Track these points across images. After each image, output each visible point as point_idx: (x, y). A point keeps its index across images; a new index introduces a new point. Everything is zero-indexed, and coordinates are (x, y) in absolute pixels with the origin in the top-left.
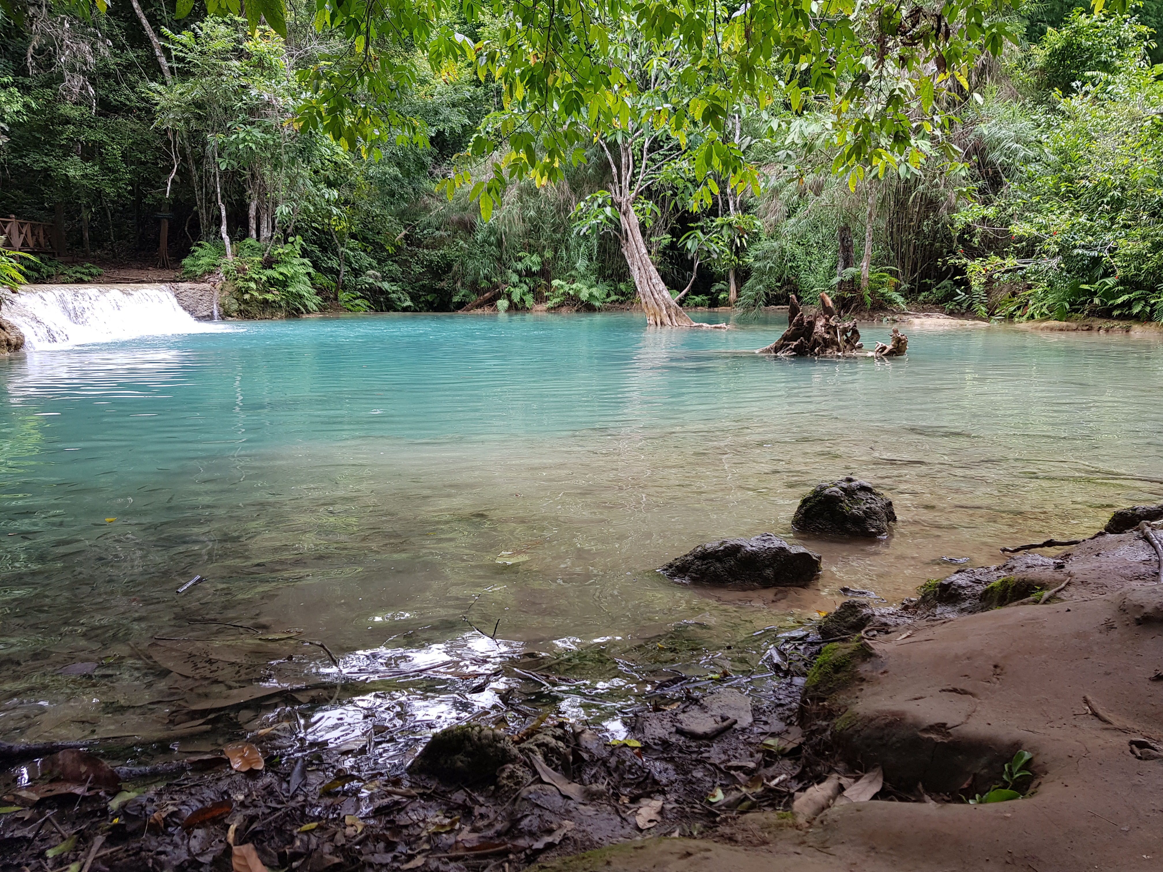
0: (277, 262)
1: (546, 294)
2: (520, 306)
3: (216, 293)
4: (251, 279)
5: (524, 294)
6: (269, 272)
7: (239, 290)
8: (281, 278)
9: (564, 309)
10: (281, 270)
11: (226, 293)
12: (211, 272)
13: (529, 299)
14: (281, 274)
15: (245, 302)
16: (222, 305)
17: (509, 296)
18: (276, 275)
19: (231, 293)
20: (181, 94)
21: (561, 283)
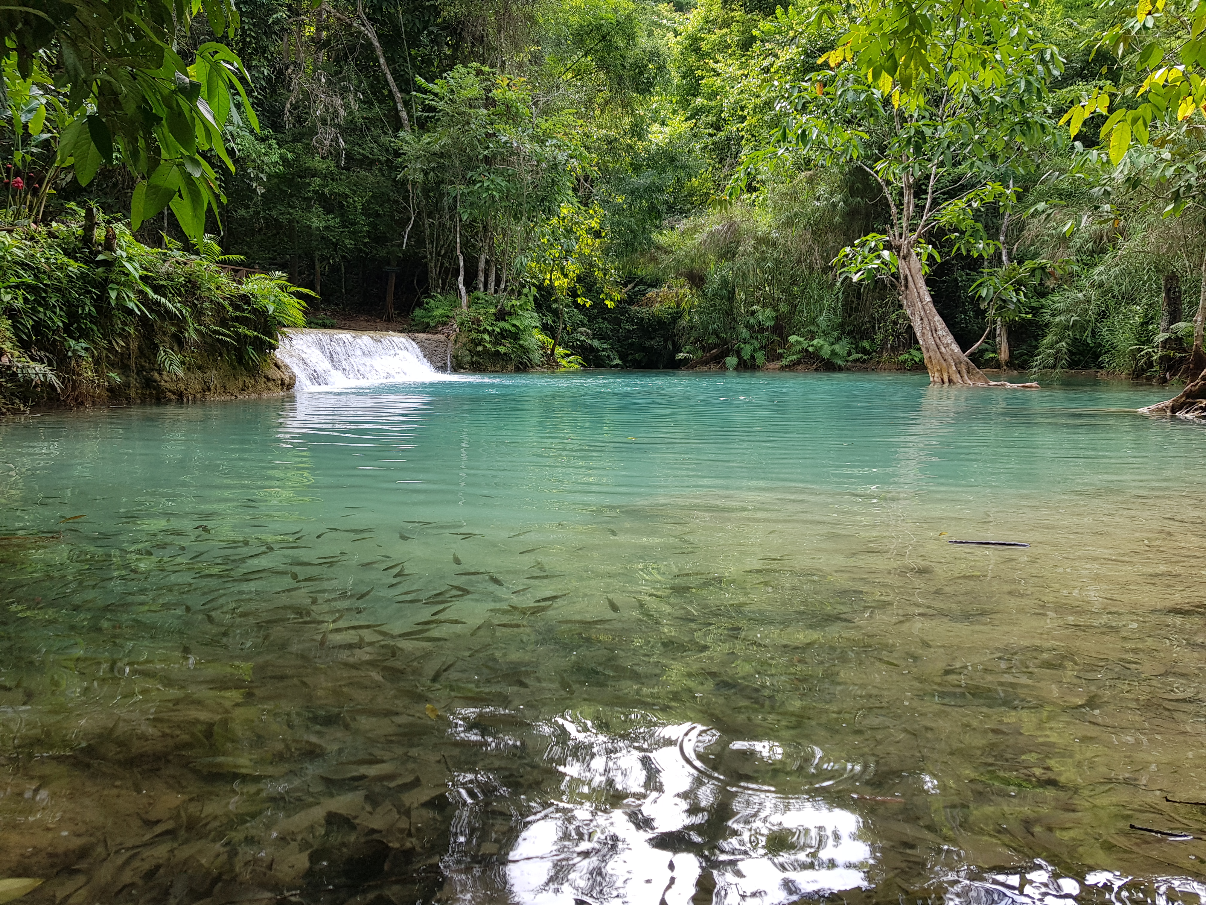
0: (510, 314)
1: (780, 351)
2: (749, 364)
3: (450, 345)
4: (486, 331)
5: (755, 351)
6: (502, 324)
7: (473, 341)
8: (513, 330)
9: (800, 367)
10: (515, 322)
11: (459, 344)
12: (444, 324)
13: (760, 357)
14: (513, 326)
15: (478, 354)
16: (455, 357)
17: (738, 353)
18: (508, 327)
19: (465, 345)
20: (428, 143)
21: (799, 339)
